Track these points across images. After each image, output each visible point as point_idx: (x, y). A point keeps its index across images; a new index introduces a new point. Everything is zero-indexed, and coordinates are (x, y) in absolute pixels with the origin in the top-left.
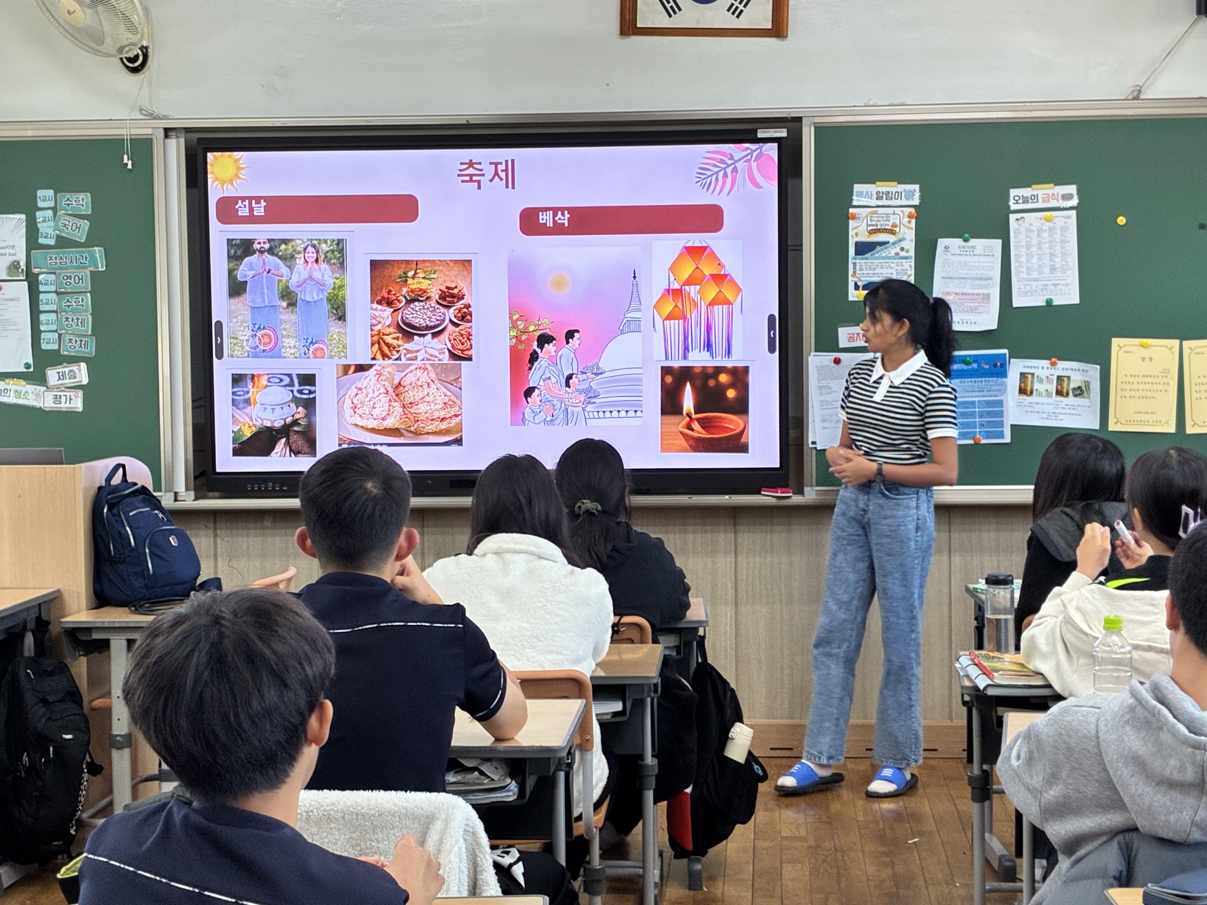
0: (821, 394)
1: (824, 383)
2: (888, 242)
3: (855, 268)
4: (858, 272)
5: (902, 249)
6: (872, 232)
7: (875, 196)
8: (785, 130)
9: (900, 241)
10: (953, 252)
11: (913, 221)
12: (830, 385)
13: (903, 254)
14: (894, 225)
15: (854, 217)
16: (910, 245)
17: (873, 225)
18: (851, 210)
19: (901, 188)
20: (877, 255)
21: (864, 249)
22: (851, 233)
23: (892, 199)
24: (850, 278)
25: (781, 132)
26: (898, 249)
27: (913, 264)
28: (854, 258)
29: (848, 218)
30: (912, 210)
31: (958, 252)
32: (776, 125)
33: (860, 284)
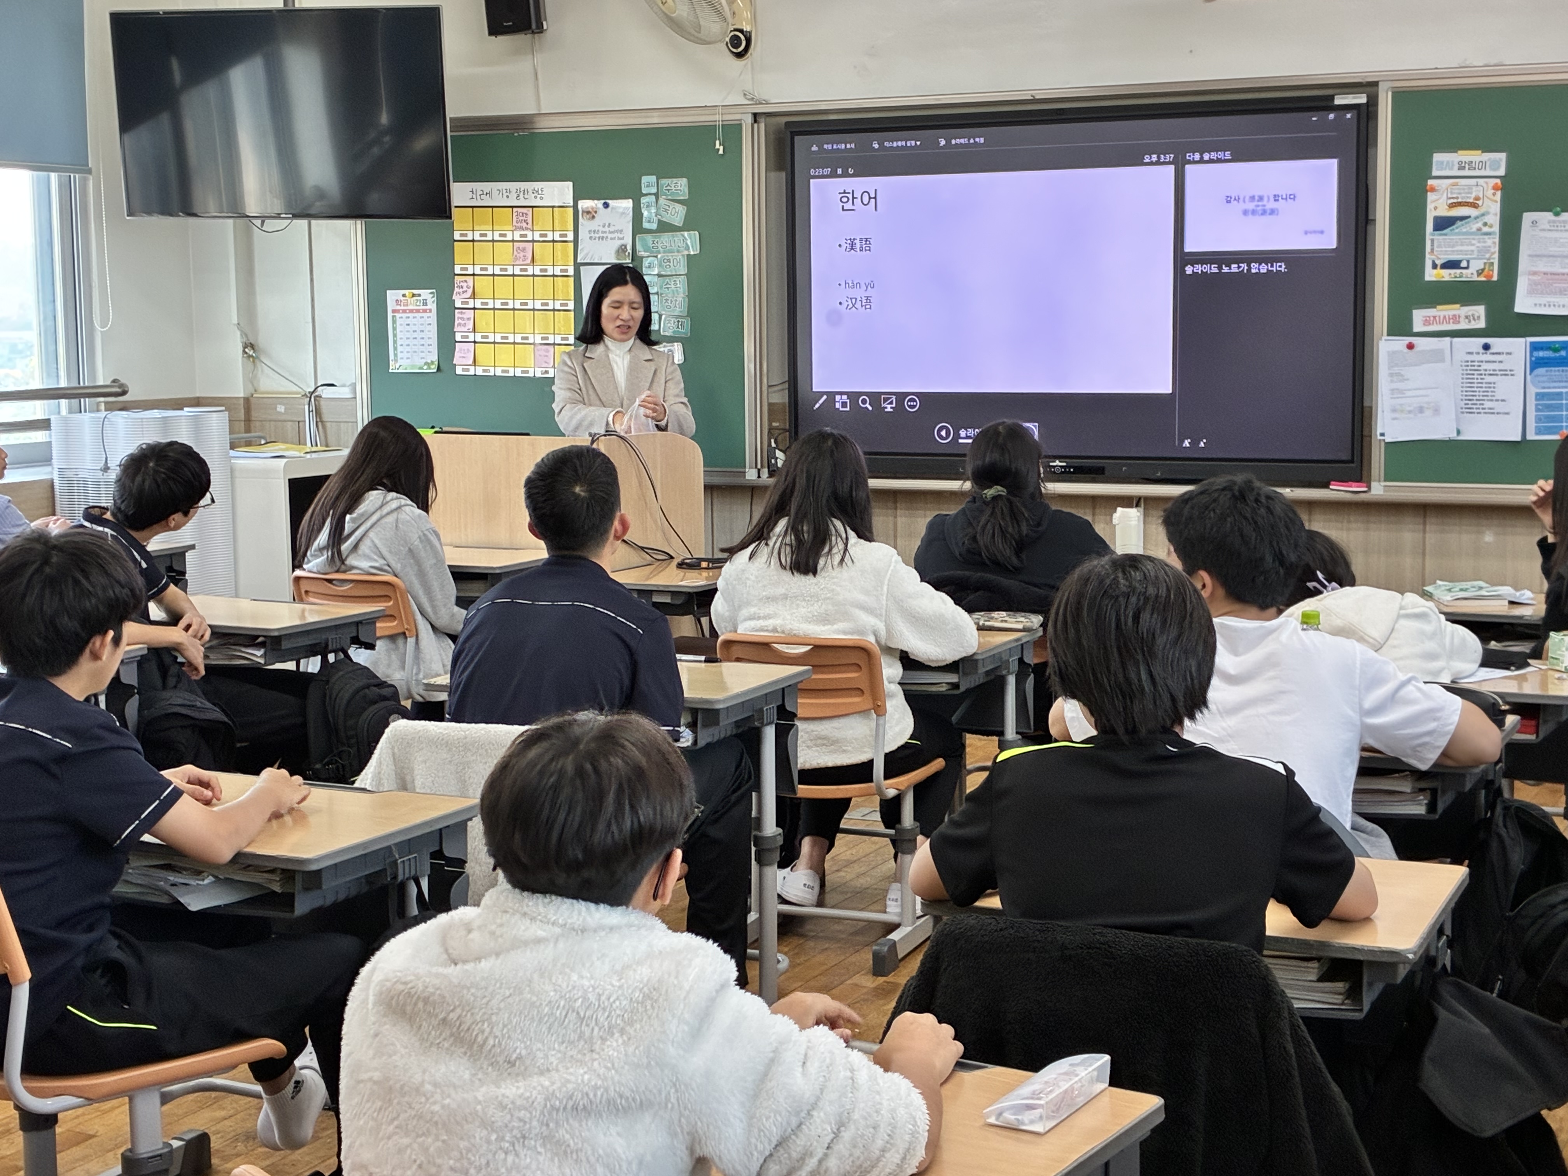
0: (1392, 381)
1: (1396, 370)
2: (1469, 217)
3: (1432, 244)
4: (1436, 249)
5: (1485, 224)
6: (1452, 206)
7: (1457, 166)
8: (1365, 95)
9: (1483, 215)
10: (1543, 227)
11: (1499, 193)
12: (1402, 373)
13: (1486, 229)
14: (1477, 198)
15: (1433, 190)
16: (1494, 219)
17: (1453, 198)
18: (1430, 182)
19: (1486, 157)
20: (1457, 231)
21: (1443, 224)
22: (1430, 206)
23: (1475, 169)
24: (1428, 256)
25: (1360, 98)
26: (1480, 225)
27: (1497, 240)
28: (1433, 235)
29: (1427, 191)
30: (1498, 181)
31: (1547, 227)
32: (1355, 90)
33: (1439, 262)
